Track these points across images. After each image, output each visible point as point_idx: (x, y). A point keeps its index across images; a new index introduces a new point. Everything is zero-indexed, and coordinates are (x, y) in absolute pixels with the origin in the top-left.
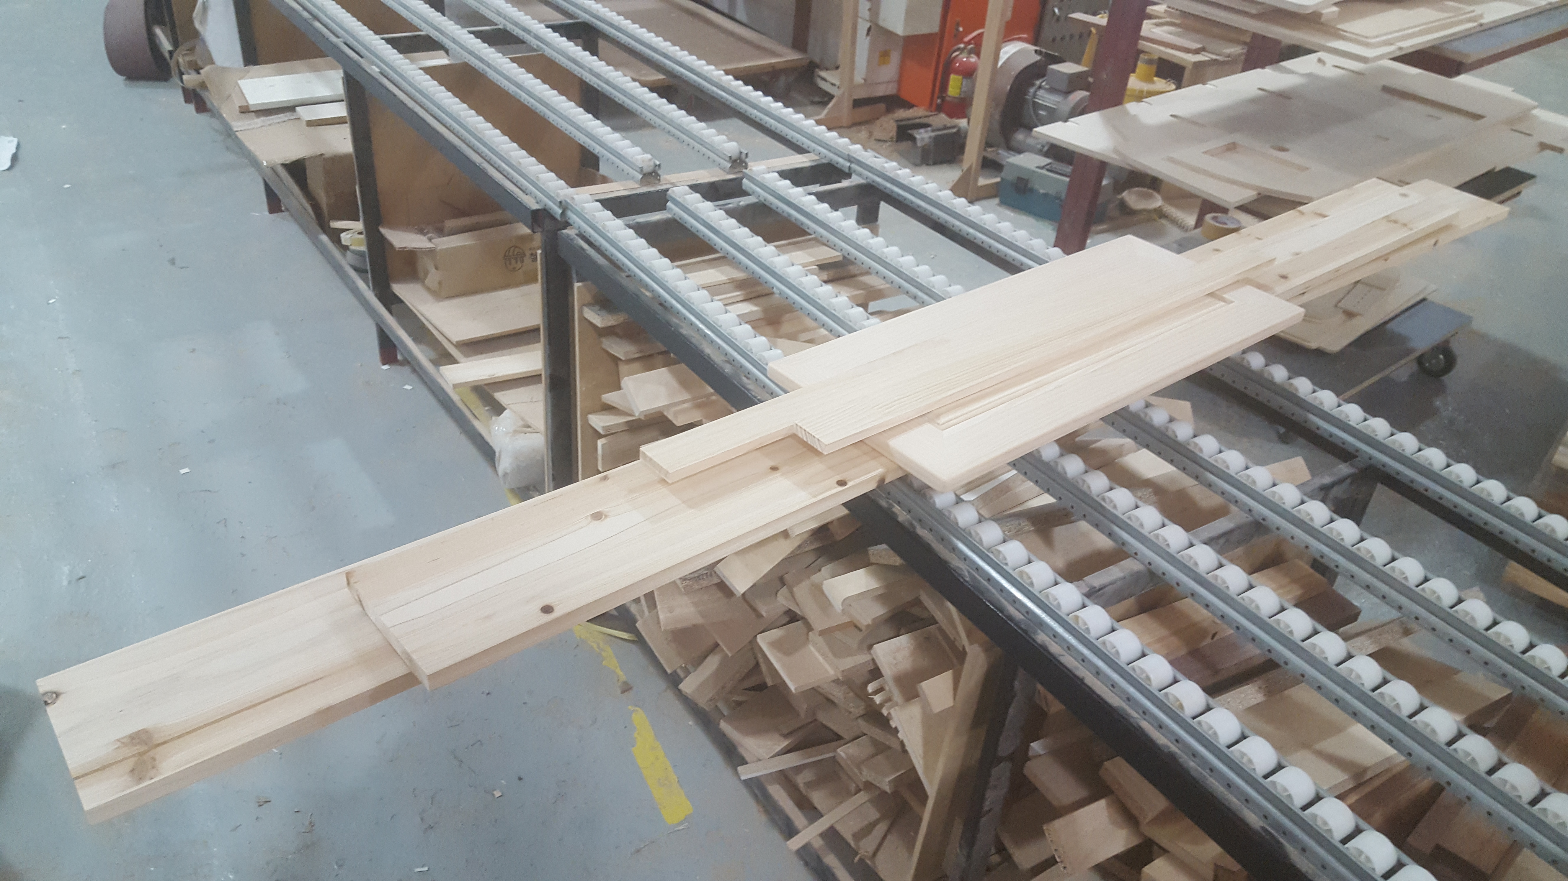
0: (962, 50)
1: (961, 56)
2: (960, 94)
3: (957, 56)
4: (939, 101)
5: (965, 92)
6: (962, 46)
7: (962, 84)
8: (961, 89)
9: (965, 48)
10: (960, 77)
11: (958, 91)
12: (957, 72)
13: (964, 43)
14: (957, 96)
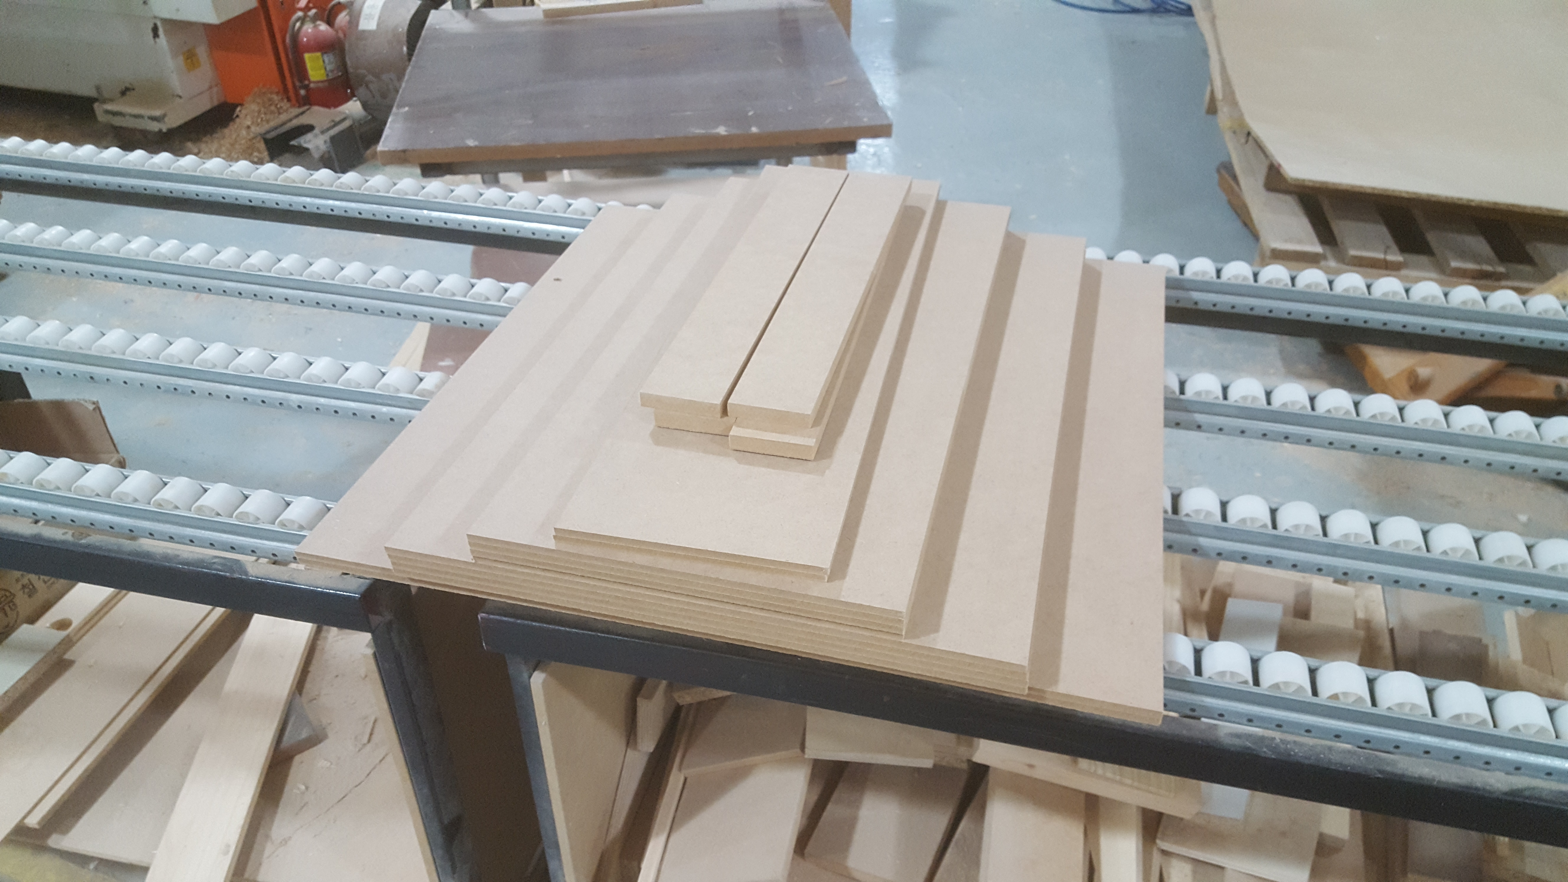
0: (303, 20)
1: (305, 28)
2: (327, 75)
3: (300, 28)
4: (303, 92)
5: (332, 71)
6: (300, 14)
7: (324, 61)
8: (325, 69)
9: (305, 16)
10: (319, 54)
11: (323, 71)
12: (311, 49)
13: (301, 9)
14: (325, 78)
